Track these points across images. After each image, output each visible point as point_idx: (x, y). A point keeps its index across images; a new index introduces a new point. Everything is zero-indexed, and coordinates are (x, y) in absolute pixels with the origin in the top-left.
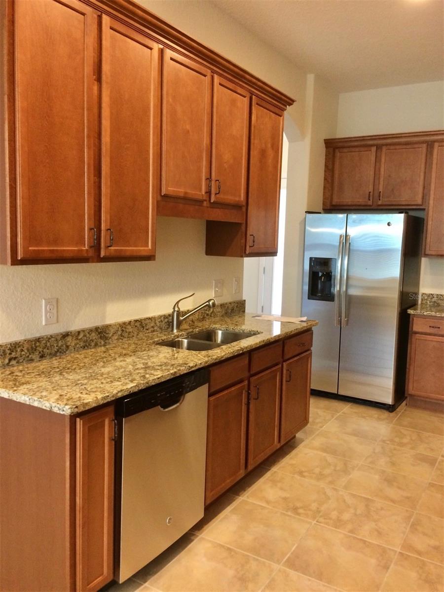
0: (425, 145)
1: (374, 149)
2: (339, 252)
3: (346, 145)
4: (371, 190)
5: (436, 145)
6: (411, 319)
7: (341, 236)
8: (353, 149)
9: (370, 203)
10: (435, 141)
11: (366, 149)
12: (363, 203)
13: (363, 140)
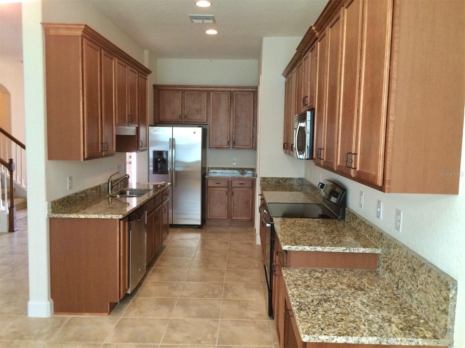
0: (206, 92)
1: (180, 92)
2: (170, 147)
3: (165, 88)
4: (180, 113)
5: (212, 93)
6: (207, 181)
7: (170, 139)
8: (170, 91)
9: (180, 120)
10: (211, 91)
11: (176, 92)
12: (177, 121)
13: (175, 87)
